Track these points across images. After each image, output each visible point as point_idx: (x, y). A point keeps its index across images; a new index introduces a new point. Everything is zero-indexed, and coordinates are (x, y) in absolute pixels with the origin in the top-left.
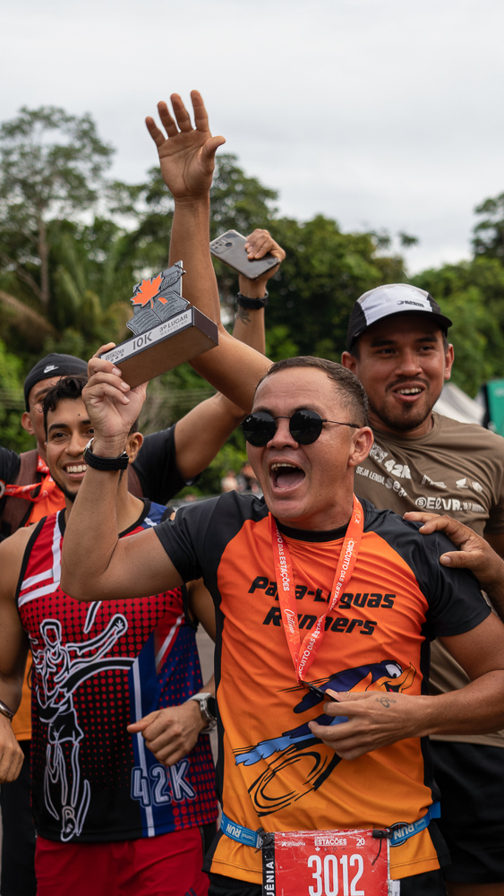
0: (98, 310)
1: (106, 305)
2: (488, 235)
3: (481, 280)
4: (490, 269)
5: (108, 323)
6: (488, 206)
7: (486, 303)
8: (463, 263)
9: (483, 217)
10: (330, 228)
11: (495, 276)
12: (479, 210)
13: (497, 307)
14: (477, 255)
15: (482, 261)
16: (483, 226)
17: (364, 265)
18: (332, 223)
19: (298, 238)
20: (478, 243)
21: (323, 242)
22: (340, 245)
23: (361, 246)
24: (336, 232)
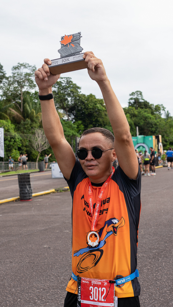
0: (35, 114)
1: (37, 113)
2: (132, 101)
3: (130, 112)
4: (132, 109)
5: (37, 117)
6: (133, 94)
7: (131, 118)
8: (126, 107)
9: (132, 97)
10: (93, 97)
11: (134, 111)
12: (130, 95)
13: (134, 119)
14: (129, 106)
15: (130, 107)
16: (131, 99)
17: (101, 106)
18: (94, 96)
19: (86, 99)
20: (130, 103)
21: (92, 100)
22: (96, 101)
23: (101, 102)
24: (95, 98)
